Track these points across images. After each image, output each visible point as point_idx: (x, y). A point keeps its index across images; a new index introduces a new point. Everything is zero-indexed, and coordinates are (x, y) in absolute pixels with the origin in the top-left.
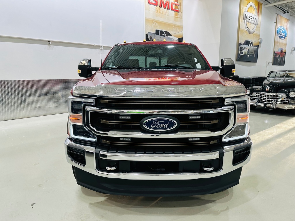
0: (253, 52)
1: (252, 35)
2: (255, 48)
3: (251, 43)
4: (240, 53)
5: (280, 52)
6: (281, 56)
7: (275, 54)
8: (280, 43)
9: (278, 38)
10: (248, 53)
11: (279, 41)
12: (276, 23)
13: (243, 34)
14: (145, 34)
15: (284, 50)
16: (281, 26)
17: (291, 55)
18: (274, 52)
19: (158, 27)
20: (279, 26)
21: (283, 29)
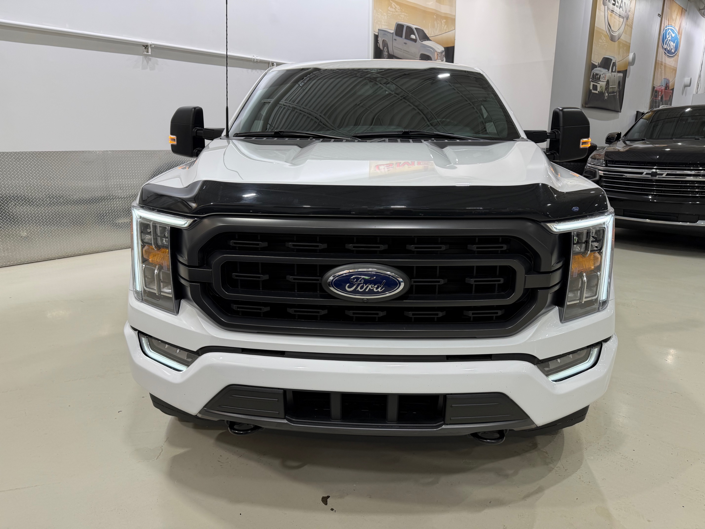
0: (616, 86)
1: (616, 43)
2: (620, 77)
4: (591, 88)
5: (663, 88)
6: (666, 97)
7: (655, 92)
8: (665, 66)
9: (664, 52)
10: (606, 89)
11: (663, 61)
12: (661, 16)
13: (600, 41)
14: (373, 33)
15: (670, 84)
16: (669, 24)
17: (682, 95)
18: (654, 88)
19: (401, 16)
20: (666, 24)
21: (673, 32)
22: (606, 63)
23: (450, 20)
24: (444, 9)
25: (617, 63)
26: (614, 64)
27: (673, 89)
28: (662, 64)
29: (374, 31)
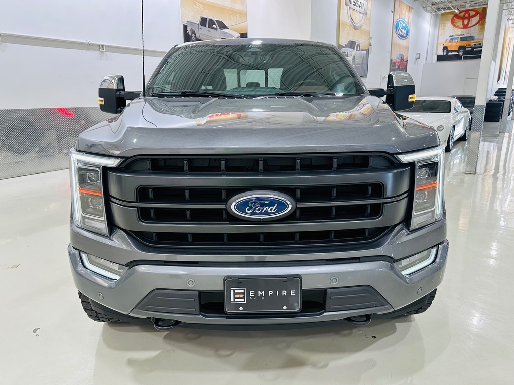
0: (361, 60)
1: (359, 31)
2: (363, 53)
3: (357, 44)
5: (399, 60)
6: (401, 66)
7: (392, 63)
8: (399, 46)
9: (397, 36)
10: (353, 62)
11: (398, 42)
12: (393, 12)
13: (346, 29)
15: (404, 58)
16: (400, 17)
17: (415, 64)
18: (391, 60)
19: (204, 12)
20: (398, 17)
21: (404, 23)
22: (352, 44)
23: (243, 15)
24: (238, 7)
25: (361, 45)
26: (359, 45)
27: (407, 61)
28: (396, 44)
29: (183, 23)
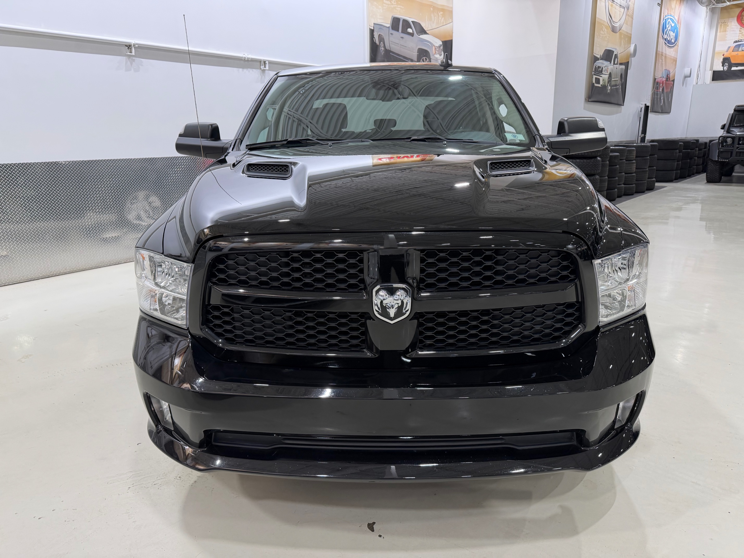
0: (618, 79)
1: (618, 34)
2: (622, 69)
3: (615, 55)
4: (594, 82)
5: (664, 79)
6: (667, 89)
7: (656, 84)
8: (666, 57)
9: (664, 42)
10: (608, 82)
11: (664, 52)
12: (660, 5)
13: (602, 32)
14: (369, 27)
15: (671, 75)
16: (669, 13)
17: (683, 85)
18: (655, 79)
19: (397, 9)
20: (666, 13)
21: (673, 22)
22: (608, 55)
23: (447, 12)
25: (619, 55)
27: (673, 81)
28: (662, 55)
29: (370, 26)
